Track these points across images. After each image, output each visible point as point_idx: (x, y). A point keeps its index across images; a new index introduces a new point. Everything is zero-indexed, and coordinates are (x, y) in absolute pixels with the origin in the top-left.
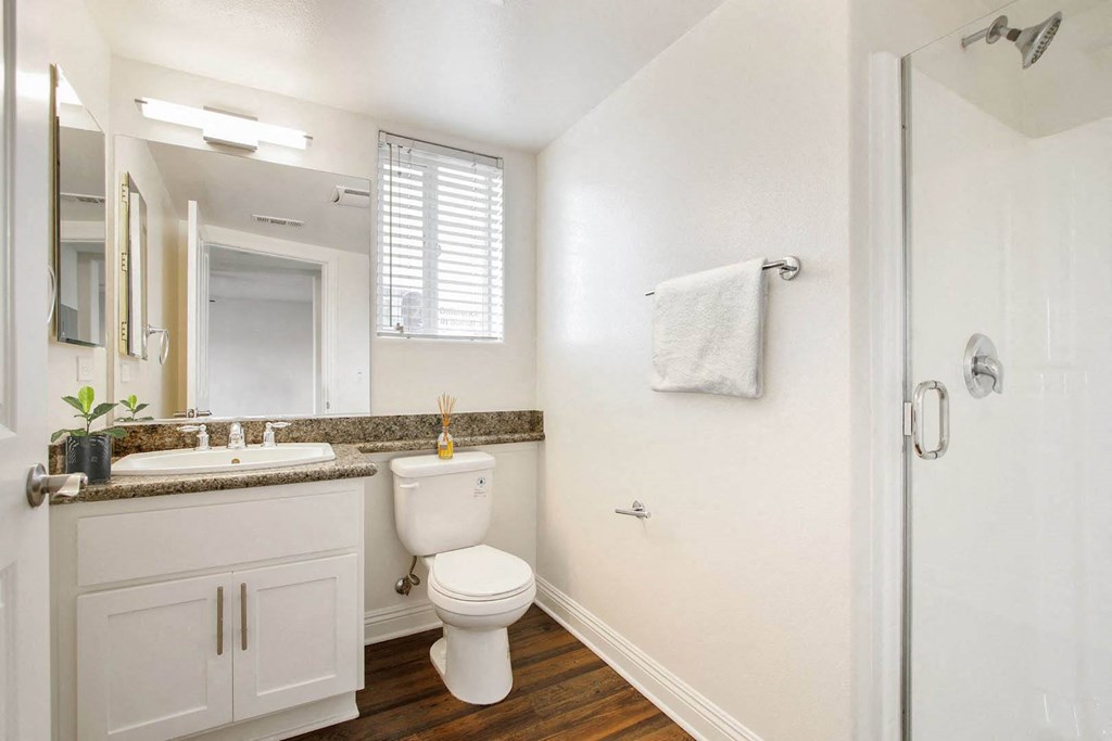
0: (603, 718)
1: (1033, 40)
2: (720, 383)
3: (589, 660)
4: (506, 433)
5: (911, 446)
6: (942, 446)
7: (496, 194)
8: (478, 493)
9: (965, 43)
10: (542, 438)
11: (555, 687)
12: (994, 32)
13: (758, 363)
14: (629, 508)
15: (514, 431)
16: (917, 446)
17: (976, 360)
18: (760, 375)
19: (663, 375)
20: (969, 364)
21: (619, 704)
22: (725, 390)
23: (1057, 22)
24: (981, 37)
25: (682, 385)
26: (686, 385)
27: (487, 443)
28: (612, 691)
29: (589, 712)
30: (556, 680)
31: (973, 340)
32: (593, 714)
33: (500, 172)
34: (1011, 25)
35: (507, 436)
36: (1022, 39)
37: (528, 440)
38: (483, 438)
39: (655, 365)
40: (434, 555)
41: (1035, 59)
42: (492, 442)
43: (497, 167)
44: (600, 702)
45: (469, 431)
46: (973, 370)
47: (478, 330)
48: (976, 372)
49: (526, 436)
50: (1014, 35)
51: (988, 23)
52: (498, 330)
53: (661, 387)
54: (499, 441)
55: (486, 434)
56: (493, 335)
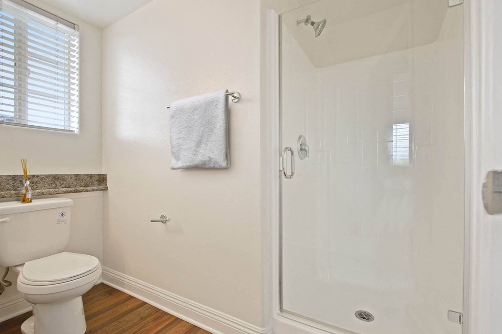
0: (145, 330)
1: (318, 27)
2: (209, 161)
3: (136, 304)
4: (81, 186)
5: (282, 174)
6: (292, 174)
7: (74, 46)
8: (59, 222)
9: (298, 23)
10: (106, 189)
11: (116, 323)
12: (307, 21)
13: (226, 148)
14: (159, 218)
15: (87, 185)
16: (285, 173)
17: (301, 145)
18: (228, 155)
19: (178, 159)
20: (300, 147)
21: (153, 321)
22: (211, 165)
23: (325, 22)
24: (302, 22)
25: (188, 164)
26: (191, 164)
27: (67, 192)
28: (150, 315)
29: (137, 329)
30: (116, 319)
31: (300, 137)
32: (139, 330)
33: (77, 33)
34: (312, 20)
35: (83, 188)
36: (315, 25)
37: (97, 190)
38: (64, 189)
39: (173, 153)
40: (23, 264)
41: (319, 35)
42: (71, 192)
43: (74, 29)
44: (143, 323)
45: (54, 185)
46: (300, 149)
47: (60, 124)
48: (301, 150)
49: (95, 188)
50: (313, 24)
51: (305, 17)
52: (75, 126)
53: (176, 166)
54: (76, 191)
55: (66, 187)
56: (72, 129)
